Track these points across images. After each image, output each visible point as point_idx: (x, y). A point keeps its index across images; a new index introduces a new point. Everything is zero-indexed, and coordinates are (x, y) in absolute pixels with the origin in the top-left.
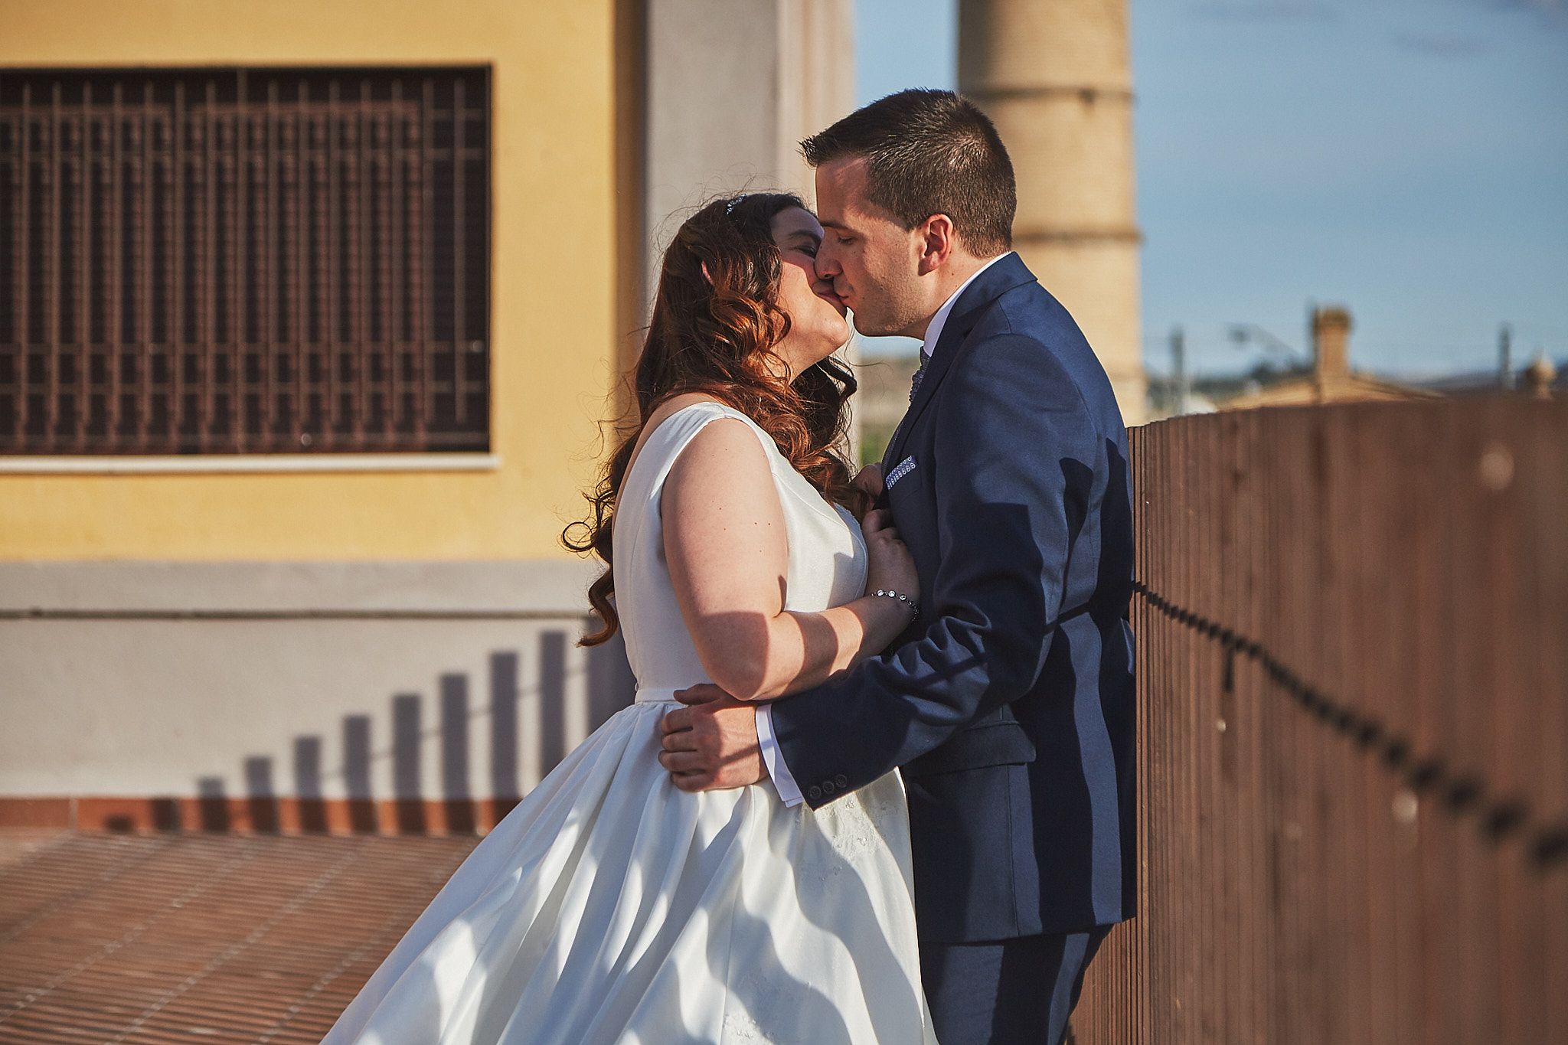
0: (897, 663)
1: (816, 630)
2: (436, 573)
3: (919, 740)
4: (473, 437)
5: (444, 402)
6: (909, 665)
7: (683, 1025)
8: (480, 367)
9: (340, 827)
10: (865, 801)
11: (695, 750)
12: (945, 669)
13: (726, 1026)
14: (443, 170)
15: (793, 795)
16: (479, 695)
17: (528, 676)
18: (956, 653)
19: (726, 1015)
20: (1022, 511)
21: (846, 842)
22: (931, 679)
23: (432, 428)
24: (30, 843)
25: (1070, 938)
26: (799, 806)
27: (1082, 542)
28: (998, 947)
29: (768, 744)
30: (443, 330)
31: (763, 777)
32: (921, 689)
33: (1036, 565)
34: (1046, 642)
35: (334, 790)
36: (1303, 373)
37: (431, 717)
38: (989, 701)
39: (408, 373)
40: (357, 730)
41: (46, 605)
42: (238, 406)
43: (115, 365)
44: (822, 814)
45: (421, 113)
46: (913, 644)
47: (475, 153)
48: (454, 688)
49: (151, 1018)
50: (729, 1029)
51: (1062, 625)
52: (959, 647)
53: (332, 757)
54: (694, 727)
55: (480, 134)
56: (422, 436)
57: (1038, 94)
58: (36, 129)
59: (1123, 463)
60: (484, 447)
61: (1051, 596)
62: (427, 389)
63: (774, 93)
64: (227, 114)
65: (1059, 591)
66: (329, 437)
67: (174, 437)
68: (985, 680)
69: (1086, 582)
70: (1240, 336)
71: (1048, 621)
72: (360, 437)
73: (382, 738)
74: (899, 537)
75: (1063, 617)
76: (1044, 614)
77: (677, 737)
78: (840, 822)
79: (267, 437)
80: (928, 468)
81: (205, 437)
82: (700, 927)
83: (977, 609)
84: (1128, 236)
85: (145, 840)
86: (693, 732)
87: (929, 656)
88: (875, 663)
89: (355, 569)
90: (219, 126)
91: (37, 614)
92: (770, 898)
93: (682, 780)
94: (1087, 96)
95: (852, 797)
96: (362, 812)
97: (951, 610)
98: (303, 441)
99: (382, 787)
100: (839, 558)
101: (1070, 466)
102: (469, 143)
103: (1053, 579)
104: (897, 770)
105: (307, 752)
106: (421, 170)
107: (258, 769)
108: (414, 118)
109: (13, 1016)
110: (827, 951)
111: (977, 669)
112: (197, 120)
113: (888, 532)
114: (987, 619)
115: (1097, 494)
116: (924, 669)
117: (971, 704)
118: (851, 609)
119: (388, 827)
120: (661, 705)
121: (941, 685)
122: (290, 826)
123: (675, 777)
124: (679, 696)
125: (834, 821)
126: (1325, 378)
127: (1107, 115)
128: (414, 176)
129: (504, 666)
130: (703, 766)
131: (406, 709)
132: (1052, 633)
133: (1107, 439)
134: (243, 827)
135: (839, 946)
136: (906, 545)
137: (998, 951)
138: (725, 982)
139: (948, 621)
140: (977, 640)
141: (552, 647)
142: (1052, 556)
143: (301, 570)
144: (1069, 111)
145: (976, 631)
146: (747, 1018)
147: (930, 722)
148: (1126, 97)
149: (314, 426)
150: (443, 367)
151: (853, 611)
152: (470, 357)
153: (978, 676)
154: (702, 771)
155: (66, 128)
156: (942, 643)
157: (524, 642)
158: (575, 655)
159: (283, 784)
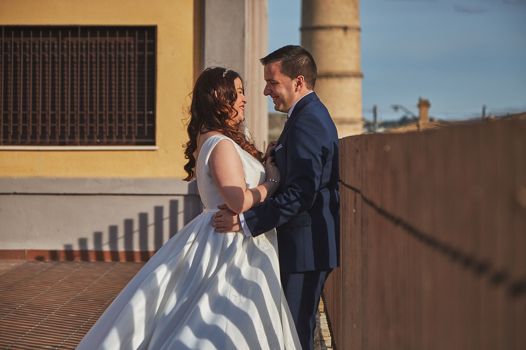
0: (277, 199)
1: (255, 193)
2: (138, 182)
3: (282, 220)
4: (150, 140)
5: (141, 129)
6: (280, 200)
7: (219, 293)
8: (152, 119)
9: (108, 260)
10: (266, 236)
11: (223, 222)
12: (290, 202)
13: (230, 294)
14: (141, 58)
15: (249, 234)
16: (151, 220)
17: (166, 214)
18: (293, 198)
19: (230, 291)
20: (310, 161)
21: (262, 247)
22: (286, 204)
23: (137, 137)
24: (13, 264)
25: (321, 272)
26: (250, 236)
27: (325, 170)
28: (302, 274)
29: (243, 222)
30: (141, 107)
31: (240, 229)
32: (284, 207)
33: (314, 175)
34: (316, 195)
35: (106, 248)
36: (416, 120)
37: (136, 226)
38: (301, 210)
39: (130, 121)
40: (113, 230)
41: (18, 191)
42: (77, 130)
43: (40, 118)
44: (255, 239)
45: (135, 40)
46: (280, 195)
47: (151, 53)
48: (143, 217)
49: (56, 312)
50: (231, 295)
51: (320, 191)
52: (293, 196)
53: (106, 238)
54: (223, 215)
55: (153, 47)
56: (134, 140)
57: (330, 28)
58: (15, 44)
59: (338, 148)
60: (154, 144)
61: (317, 183)
62: (136, 125)
63: (244, 36)
64: (75, 40)
65: (319, 182)
66: (105, 140)
67: (58, 140)
68: (300, 205)
69: (326, 180)
70: (396, 108)
71: (316, 190)
72: (115, 140)
73: (121, 233)
74: (276, 165)
75: (320, 189)
76: (315, 187)
77: (219, 218)
78: (260, 242)
79: (86, 140)
80: (285, 147)
81: (67, 140)
82: (225, 268)
83: (298, 186)
84: (358, 75)
85: (48, 263)
86: (223, 217)
87: (285, 198)
88: (271, 200)
89: (113, 180)
90: (72, 44)
91: (15, 194)
92: (241, 263)
93: (219, 230)
94: (345, 29)
95: (263, 235)
96: (115, 255)
97: (290, 186)
98: (98, 141)
99: (121, 247)
100: (261, 173)
101: (324, 149)
102: (149, 50)
103: (318, 179)
104: (275, 228)
105: (98, 237)
106: (135, 58)
107: (83, 242)
108: (132, 42)
109: (15, 311)
110: (257, 273)
111: (298, 202)
112: (65, 42)
113: (273, 163)
114: (300, 189)
115: (330, 157)
116: (284, 202)
117: (296, 211)
118: (264, 186)
119: (123, 260)
120: (213, 214)
121: (288, 206)
122: (93, 259)
123: (217, 229)
124: (219, 207)
125: (258, 242)
126: (421, 122)
127: (352, 35)
128: (132, 60)
129: (159, 211)
130: (224, 226)
131: (128, 223)
132: (317, 193)
133: (334, 142)
134: (78, 259)
135: (260, 271)
136: (278, 167)
137: (302, 276)
138: (230, 283)
139: (290, 189)
140: (298, 194)
141: (174, 204)
142: (318, 173)
143: (97, 180)
144: (340, 33)
145: (298, 192)
146: (236, 292)
147: (286, 216)
148: (359, 29)
149: (101, 137)
150: (141, 118)
151: (265, 186)
152: (149, 115)
153: (297, 204)
154: (224, 227)
155: (25, 44)
156: (289, 195)
157: (165, 203)
158: (181, 207)
159: (91, 246)
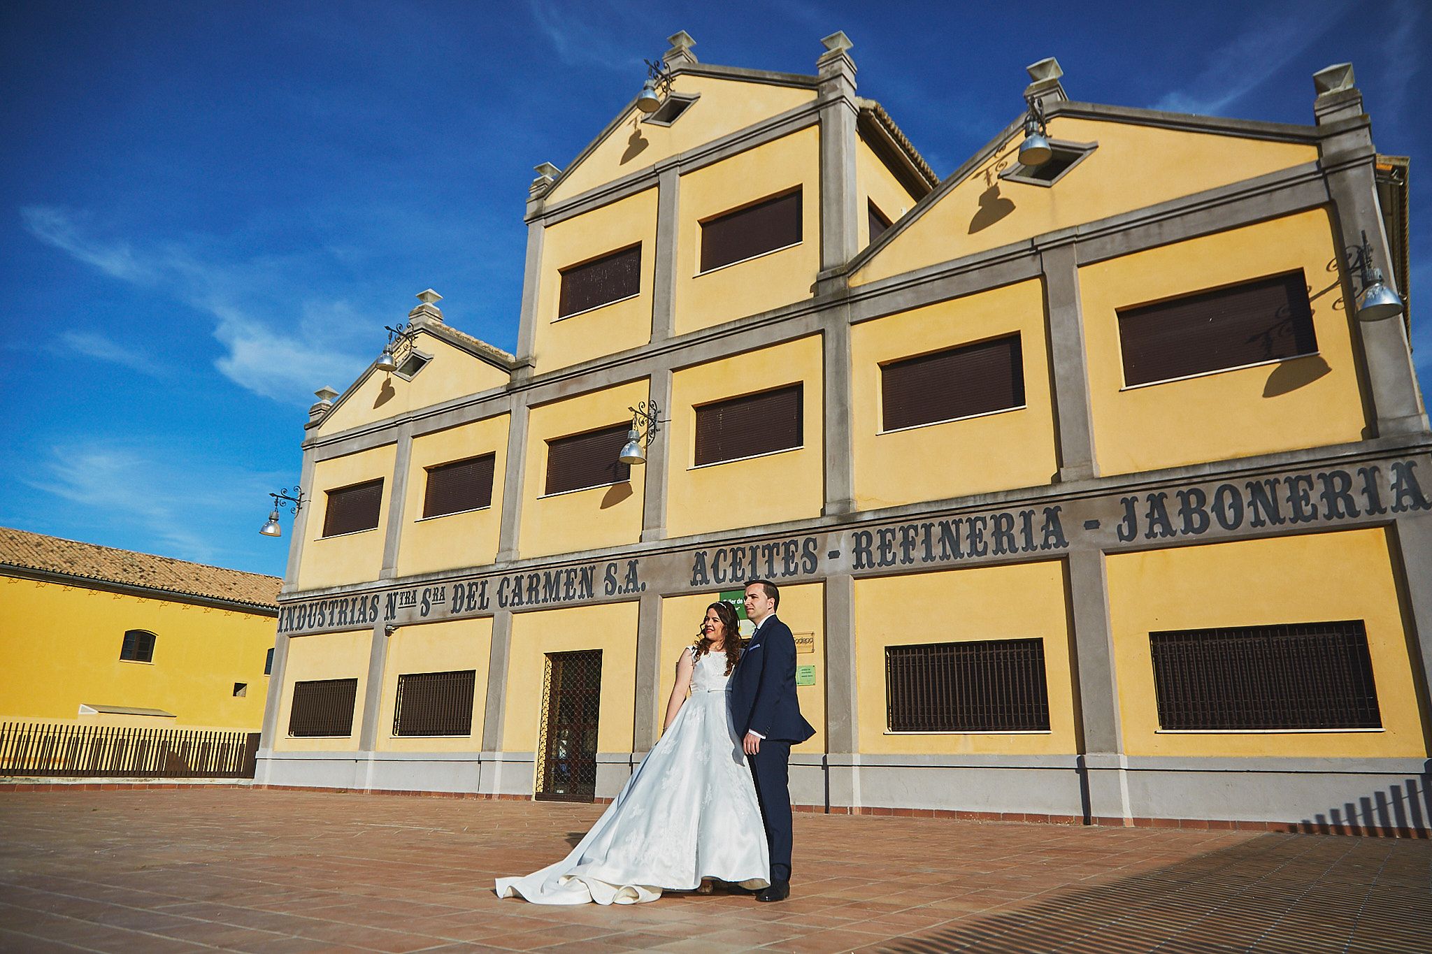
2: (1370, 761)
9: (1349, 834)
16: (1389, 798)
17: (1405, 793)
35: (1346, 824)
37: (1374, 805)
45: (1343, 635)
53: (1343, 814)
62: (1357, 710)
73: (1358, 809)
89: (1343, 760)
99: (1361, 823)
105: (1335, 813)
107: (1320, 816)
129: (1395, 790)
134: (1318, 831)
141: (1411, 785)
143: (1326, 760)
157: (1401, 782)
158: (1419, 787)
159: (1329, 822)
